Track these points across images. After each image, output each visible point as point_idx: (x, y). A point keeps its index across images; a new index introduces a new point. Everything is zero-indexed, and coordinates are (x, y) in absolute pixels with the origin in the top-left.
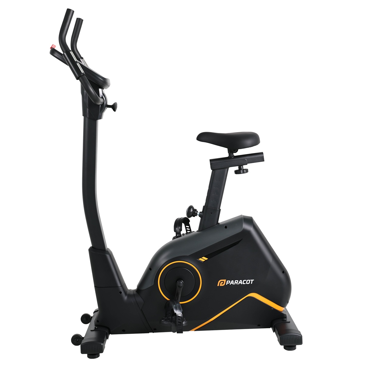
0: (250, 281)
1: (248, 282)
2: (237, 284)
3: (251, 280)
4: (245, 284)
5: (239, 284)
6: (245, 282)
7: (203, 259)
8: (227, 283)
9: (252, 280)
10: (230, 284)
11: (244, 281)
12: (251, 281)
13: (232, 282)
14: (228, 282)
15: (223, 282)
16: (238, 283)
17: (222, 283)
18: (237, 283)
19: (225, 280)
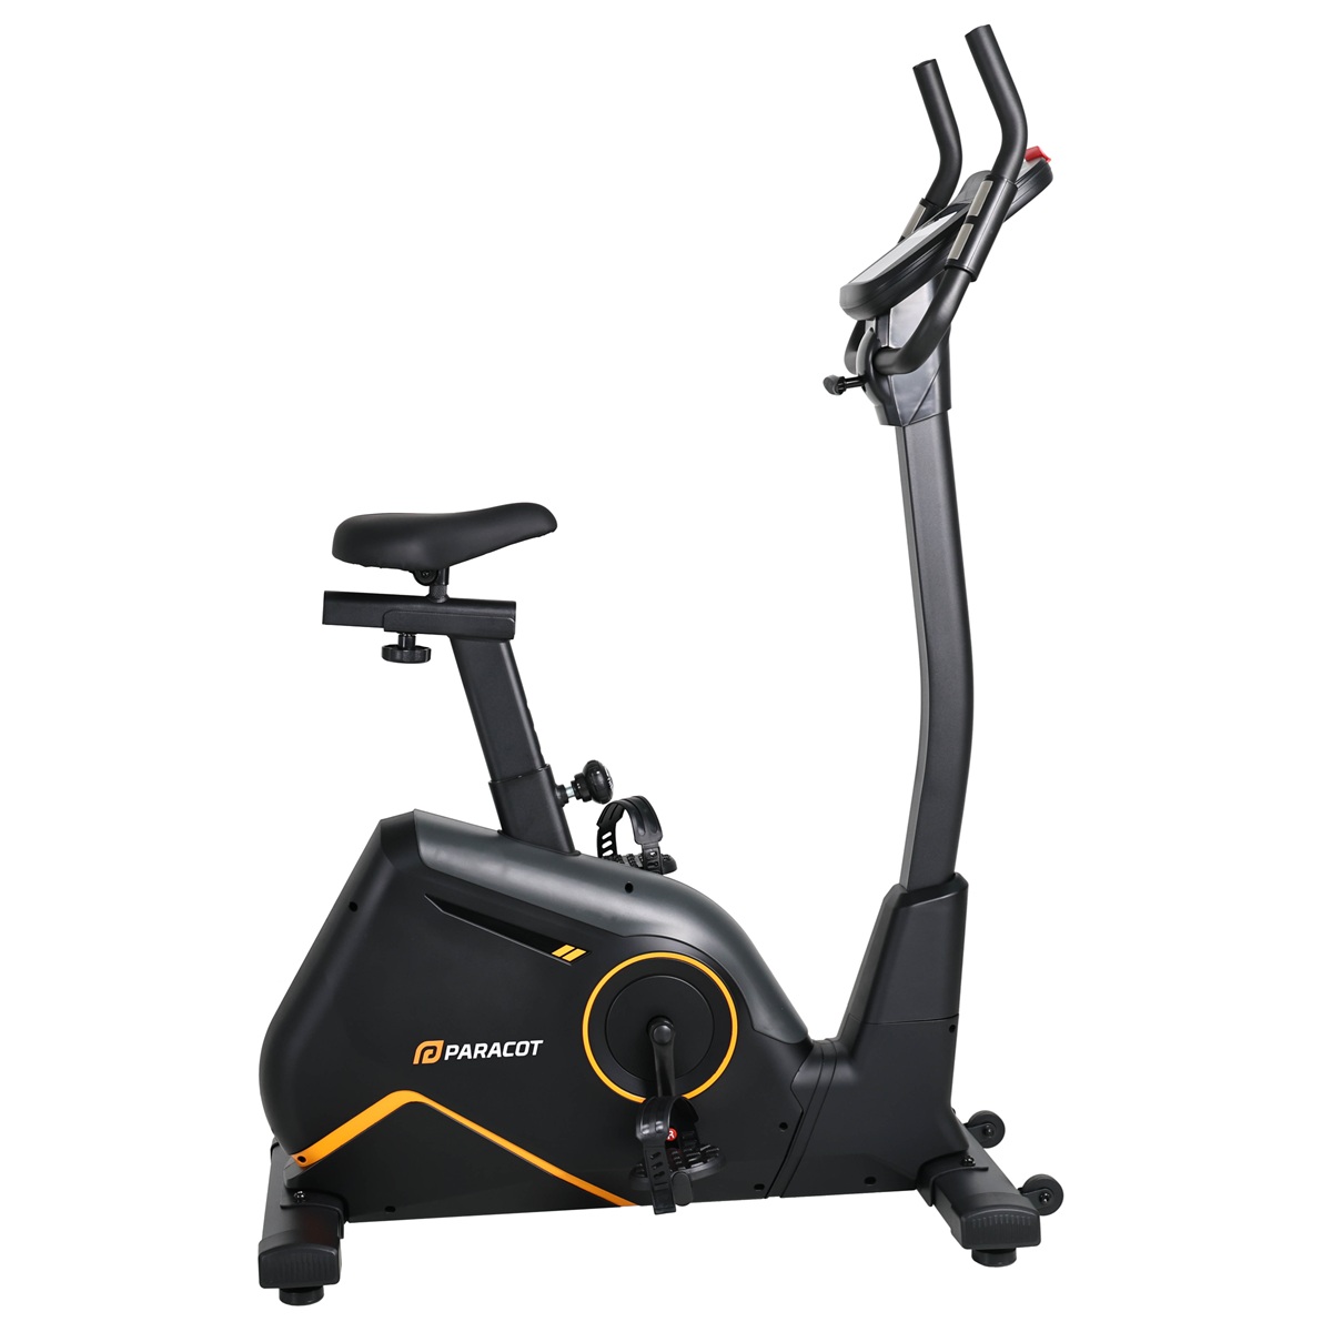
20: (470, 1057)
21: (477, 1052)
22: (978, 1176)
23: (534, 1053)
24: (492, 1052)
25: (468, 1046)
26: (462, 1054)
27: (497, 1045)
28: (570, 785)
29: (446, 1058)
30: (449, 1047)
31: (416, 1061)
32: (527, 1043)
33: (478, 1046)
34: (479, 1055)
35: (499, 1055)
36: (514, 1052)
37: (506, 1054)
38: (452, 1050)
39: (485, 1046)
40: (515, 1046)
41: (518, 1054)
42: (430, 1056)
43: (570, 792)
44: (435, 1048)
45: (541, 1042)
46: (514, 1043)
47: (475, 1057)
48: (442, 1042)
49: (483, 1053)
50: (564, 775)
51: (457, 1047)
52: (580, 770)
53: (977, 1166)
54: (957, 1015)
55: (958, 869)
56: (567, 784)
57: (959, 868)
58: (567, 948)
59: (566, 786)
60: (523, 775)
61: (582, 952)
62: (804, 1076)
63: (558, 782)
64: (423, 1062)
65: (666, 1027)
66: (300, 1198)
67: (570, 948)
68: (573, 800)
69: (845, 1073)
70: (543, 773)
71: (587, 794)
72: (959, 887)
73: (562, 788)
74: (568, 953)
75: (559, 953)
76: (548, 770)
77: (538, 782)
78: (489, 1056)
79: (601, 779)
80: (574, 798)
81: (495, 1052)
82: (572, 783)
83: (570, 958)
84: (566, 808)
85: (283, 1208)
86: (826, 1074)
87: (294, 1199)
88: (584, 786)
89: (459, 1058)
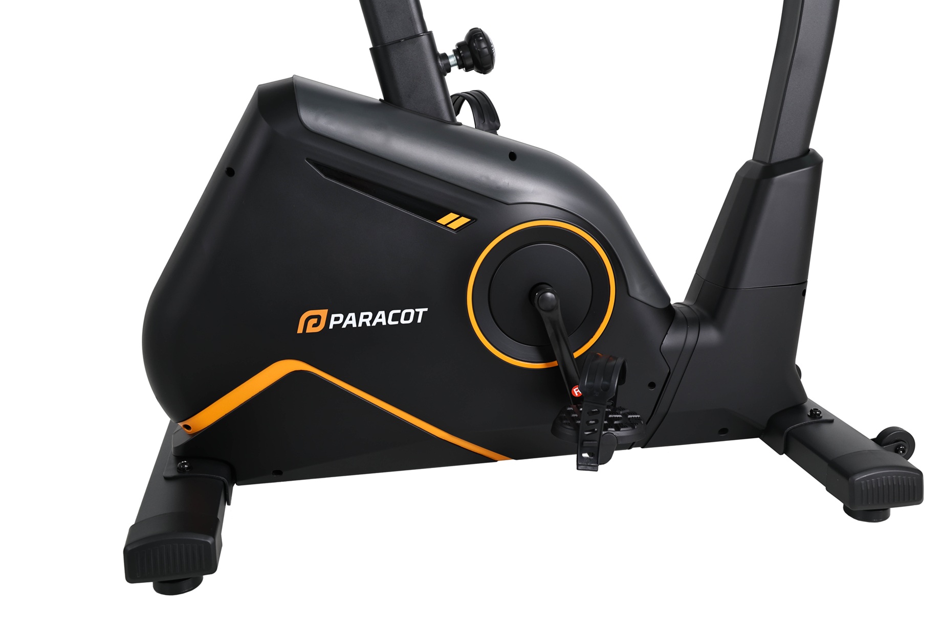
20: (354, 325)
21: (362, 320)
22: (826, 427)
23: (419, 321)
24: (377, 320)
25: (353, 315)
26: (347, 322)
27: (382, 313)
28: (452, 53)
29: (331, 327)
30: (333, 316)
31: (300, 330)
32: (412, 311)
33: (362, 314)
34: (364, 323)
35: (384, 323)
36: (399, 320)
37: (390, 322)
38: (337, 319)
39: (370, 314)
40: (400, 314)
41: (403, 321)
42: (315, 326)
43: (452, 60)
44: (319, 317)
45: (426, 310)
46: (399, 311)
47: (360, 325)
48: (326, 311)
49: (367, 321)
50: (446, 44)
51: (341, 316)
52: (462, 38)
53: (824, 418)
54: (806, 282)
55: (813, 145)
56: (450, 53)
57: (815, 144)
58: (452, 216)
59: (448, 54)
60: (406, 39)
61: (467, 220)
62: (672, 340)
63: (440, 50)
64: (307, 331)
65: (549, 294)
66: (184, 468)
67: (455, 216)
68: (455, 69)
69: (710, 335)
70: (424, 38)
71: (469, 62)
72: (814, 163)
73: (445, 56)
74: (453, 221)
75: (443, 221)
76: (430, 35)
77: (420, 48)
78: (374, 324)
79: (484, 45)
80: (456, 67)
81: (380, 320)
82: (454, 51)
83: (454, 226)
84: (448, 78)
85: (167, 479)
86: (692, 337)
87: (180, 470)
88: (468, 53)
89: (344, 326)
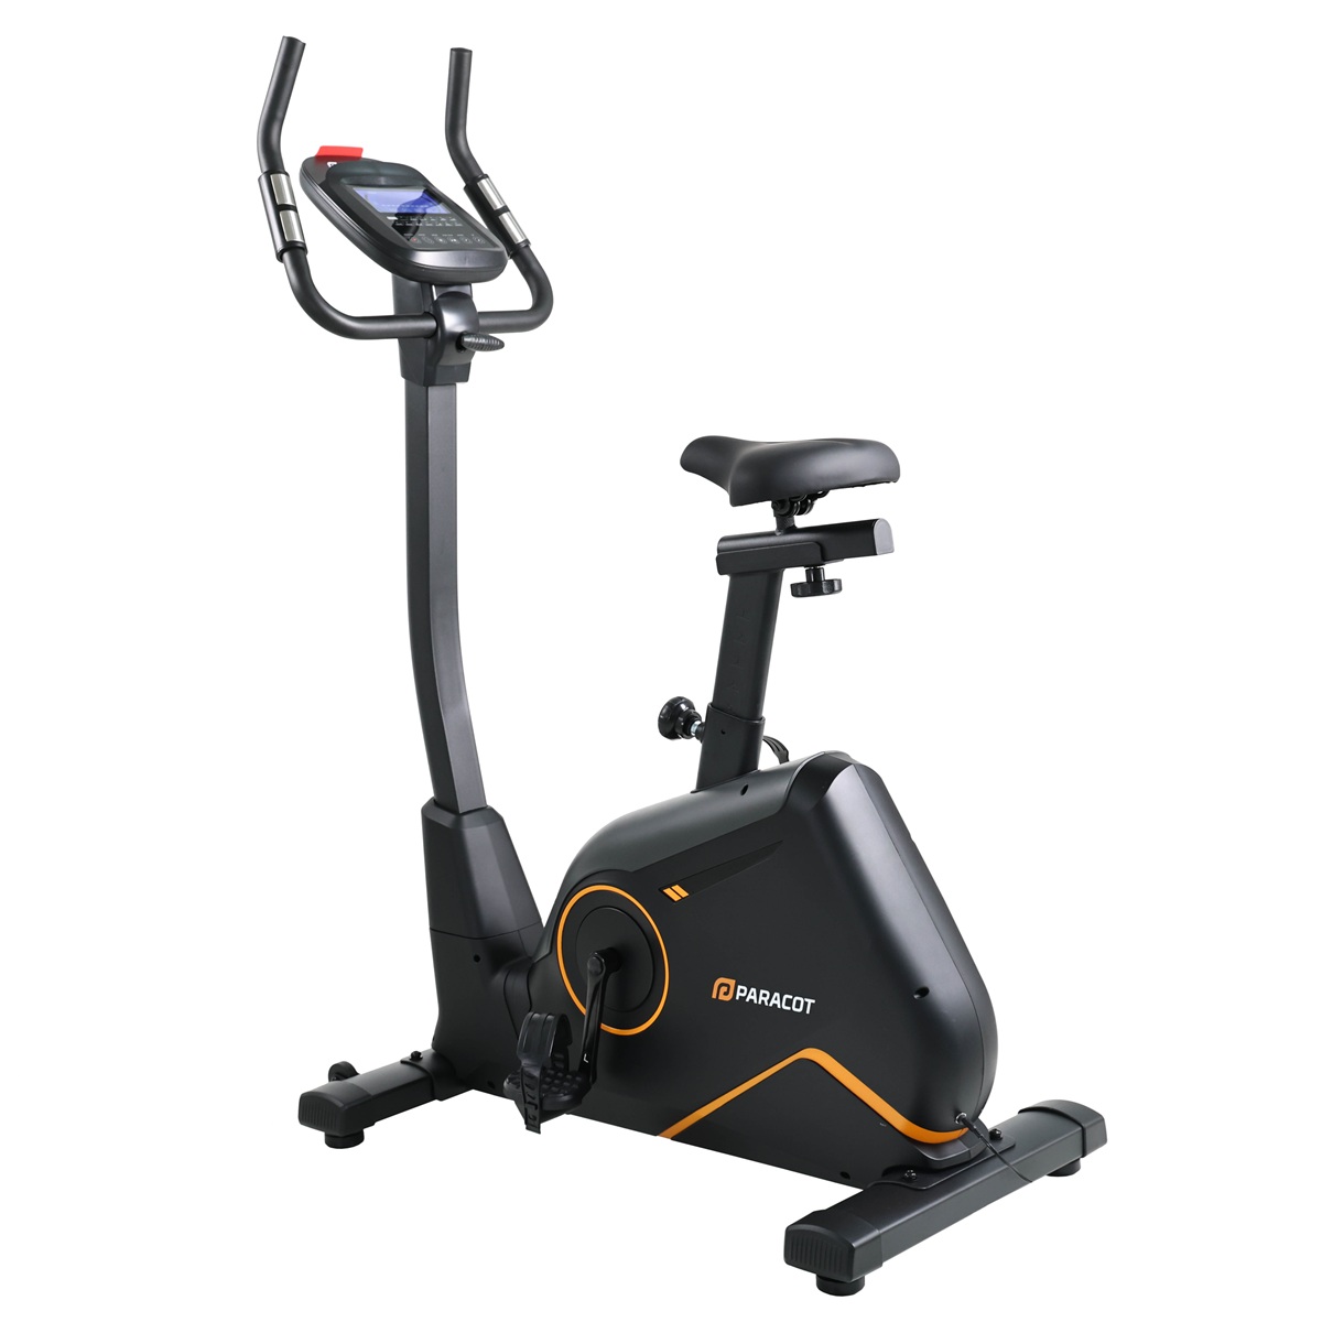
0: (804, 1004)
1: (798, 1006)
2: (766, 1004)
3: (807, 1000)
4: (789, 1008)
5: (771, 1005)
6: (789, 1003)
7: (676, 893)
8: (739, 994)
9: (810, 1001)
10: (747, 1000)
11: (787, 999)
12: (806, 1003)
13: (752, 996)
14: (742, 992)
15: (728, 986)
16: (769, 1001)
17: (725, 989)
18: (766, 999)
19: (732, 982)
